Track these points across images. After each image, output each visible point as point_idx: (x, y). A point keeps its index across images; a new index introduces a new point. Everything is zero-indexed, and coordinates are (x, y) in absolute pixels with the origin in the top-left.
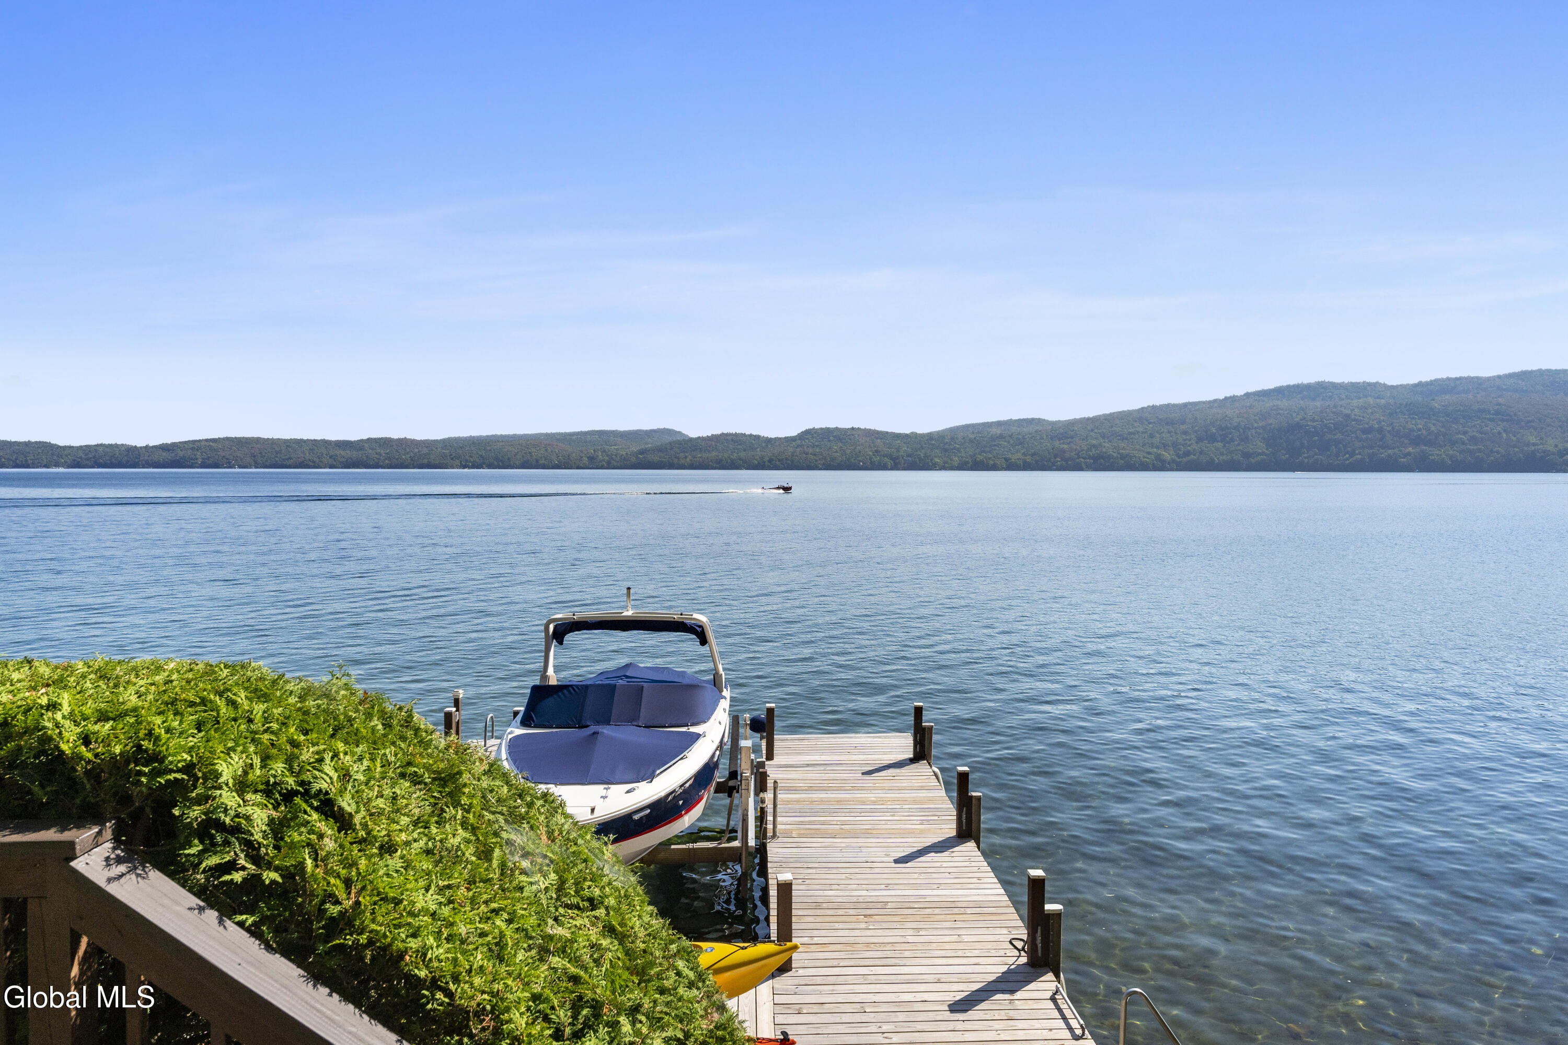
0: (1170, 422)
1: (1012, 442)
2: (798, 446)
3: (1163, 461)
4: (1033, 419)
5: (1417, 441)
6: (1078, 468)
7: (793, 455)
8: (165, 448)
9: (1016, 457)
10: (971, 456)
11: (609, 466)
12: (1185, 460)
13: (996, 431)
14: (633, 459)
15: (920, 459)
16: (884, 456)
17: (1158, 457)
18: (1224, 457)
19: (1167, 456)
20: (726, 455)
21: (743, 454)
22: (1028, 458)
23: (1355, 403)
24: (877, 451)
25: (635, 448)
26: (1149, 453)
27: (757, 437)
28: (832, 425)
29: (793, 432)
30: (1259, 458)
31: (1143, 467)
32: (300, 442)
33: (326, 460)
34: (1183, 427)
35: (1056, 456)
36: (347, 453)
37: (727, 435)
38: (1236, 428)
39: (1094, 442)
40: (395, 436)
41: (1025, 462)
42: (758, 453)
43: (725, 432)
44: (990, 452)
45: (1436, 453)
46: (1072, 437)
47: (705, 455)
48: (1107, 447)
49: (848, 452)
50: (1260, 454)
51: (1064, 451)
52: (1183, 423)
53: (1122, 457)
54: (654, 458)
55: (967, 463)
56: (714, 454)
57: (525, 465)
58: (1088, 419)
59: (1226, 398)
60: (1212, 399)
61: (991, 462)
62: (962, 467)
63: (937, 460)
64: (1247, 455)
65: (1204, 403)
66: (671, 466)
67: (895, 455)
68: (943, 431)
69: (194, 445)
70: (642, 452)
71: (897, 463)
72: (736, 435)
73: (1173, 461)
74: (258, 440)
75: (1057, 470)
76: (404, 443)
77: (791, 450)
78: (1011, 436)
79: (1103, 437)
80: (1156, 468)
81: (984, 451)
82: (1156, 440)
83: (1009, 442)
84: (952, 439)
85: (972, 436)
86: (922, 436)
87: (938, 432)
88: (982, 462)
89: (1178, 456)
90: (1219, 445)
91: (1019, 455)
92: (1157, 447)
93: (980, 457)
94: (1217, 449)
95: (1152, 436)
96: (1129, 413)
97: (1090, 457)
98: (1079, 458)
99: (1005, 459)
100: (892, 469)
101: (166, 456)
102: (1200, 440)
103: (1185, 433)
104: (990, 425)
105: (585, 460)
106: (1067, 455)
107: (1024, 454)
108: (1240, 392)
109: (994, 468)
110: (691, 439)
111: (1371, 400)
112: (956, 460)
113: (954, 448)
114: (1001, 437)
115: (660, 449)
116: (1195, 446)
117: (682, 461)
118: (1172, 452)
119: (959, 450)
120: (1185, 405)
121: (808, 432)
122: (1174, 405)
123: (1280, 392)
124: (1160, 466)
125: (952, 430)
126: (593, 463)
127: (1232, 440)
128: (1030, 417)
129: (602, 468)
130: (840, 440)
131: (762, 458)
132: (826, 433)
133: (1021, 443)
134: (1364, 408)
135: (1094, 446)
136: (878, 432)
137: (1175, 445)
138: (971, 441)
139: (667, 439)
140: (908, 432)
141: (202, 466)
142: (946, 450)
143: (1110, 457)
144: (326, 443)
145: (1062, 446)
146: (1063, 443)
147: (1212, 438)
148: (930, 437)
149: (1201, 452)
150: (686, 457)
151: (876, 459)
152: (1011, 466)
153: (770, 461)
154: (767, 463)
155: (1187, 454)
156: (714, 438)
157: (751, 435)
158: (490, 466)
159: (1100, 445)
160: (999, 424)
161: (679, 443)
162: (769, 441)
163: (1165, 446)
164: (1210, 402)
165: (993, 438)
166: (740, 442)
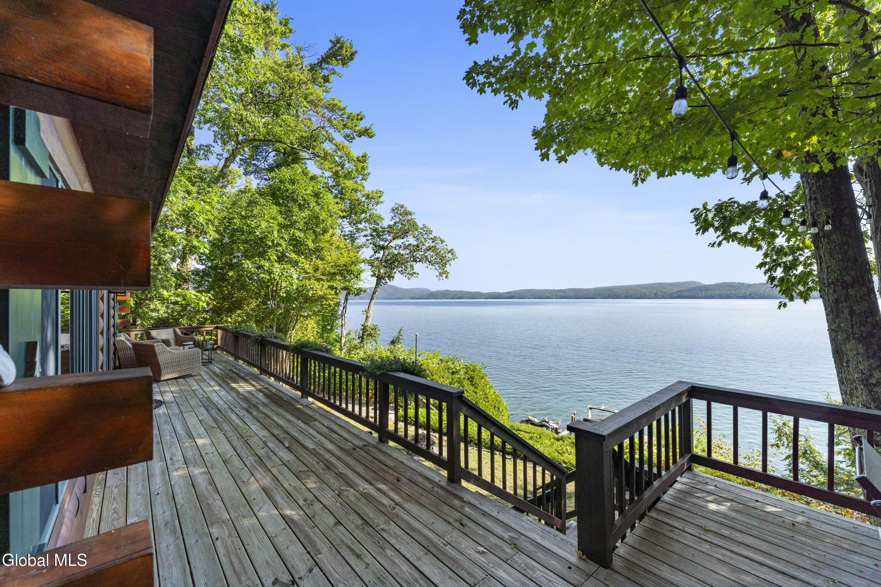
8: (508, 293)
11: (664, 298)
14: (675, 295)
20: (724, 292)
21: (733, 292)
25: (676, 290)
27: (742, 284)
32: (546, 290)
36: (561, 294)
40: (577, 287)
42: (743, 291)
43: (724, 282)
47: (712, 292)
54: (686, 294)
56: (717, 292)
57: (627, 297)
66: (694, 297)
69: (516, 292)
70: (679, 292)
72: (730, 283)
74: (534, 290)
77: (763, 289)
101: (508, 295)
105: (653, 295)
110: (705, 286)
115: (689, 290)
117: (700, 296)
126: (656, 296)
129: (660, 298)
131: (745, 293)
139: (692, 286)
141: (518, 298)
144: (554, 290)
150: (702, 294)
153: (750, 295)
154: (748, 296)
156: (717, 285)
157: (738, 283)
158: (613, 298)
161: (699, 287)
162: (750, 285)
166: (732, 286)
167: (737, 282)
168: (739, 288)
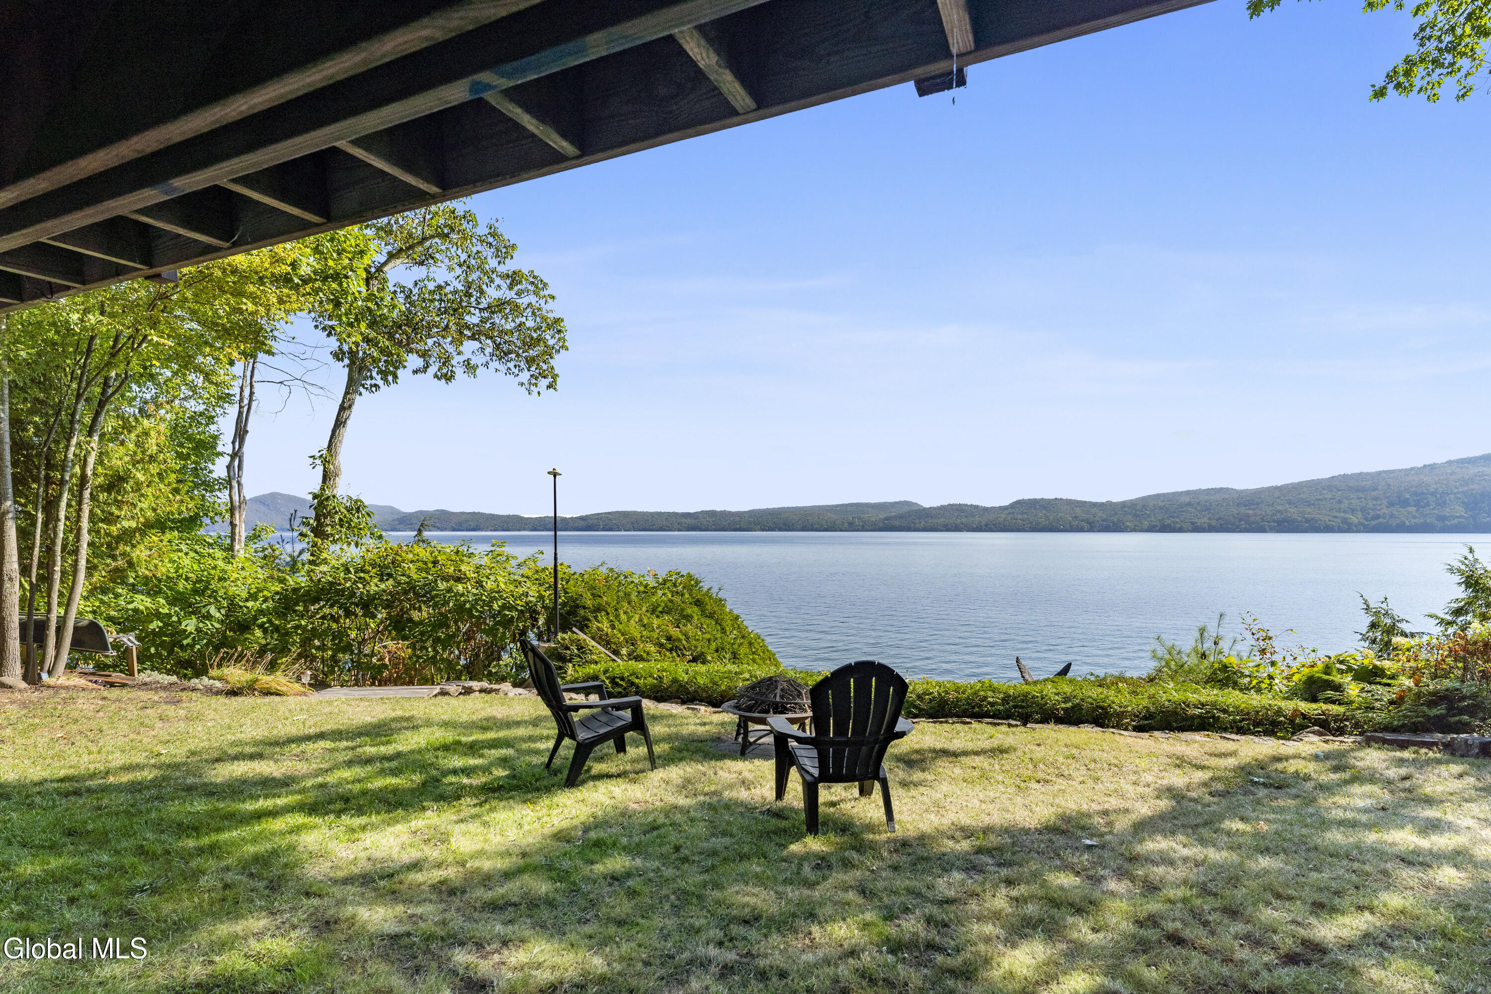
0: (1363, 490)
1: (1199, 508)
2: (1008, 513)
3: (1349, 524)
4: (1221, 489)
6: (1261, 530)
7: (1003, 520)
8: (582, 518)
9: (1203, 521)
10: (1160, 521)
11: (863, 529)
12: (1373, 523)
13: (1186, 499)
14: (881, 524)
15: (1113, 522)
16: (1082, 520)
17: (1345, 521)
19: (1354, 519)
20: (952, 521)
21: (964, 520)
22: (1213, 523)
24: (1076, 517)
25: (882, 516)
26: (1335, 517)
27: (977, 507)
28: (1038, 497)
29: (1006, 502)
31: (1328, 529)
32: (660, 514)
33: (675, 526)
34: (1375, 493)
35: (1241, 520)
36: (689, 521)
37: (952, 505)
38: (1432, 494)
39: (1279, 508)
40: (718, 509)
41: (1211, 525)
42: (977, 518)
43: (952, 503)
44: (1177, 517)
46: (1258, 504)
47: (935, 521)
48: (1293, 512)
49: (1051, 518)
50: (1457, 517)
51: (1248, 516)
52: (1375, 489)
53: (1307, 521)
54: (897, 523)
55: (1155, 526)
56: (941, 519)
57: (804, 529)
58: (1276, 488)
59: (1427, 466)
60: (1410, 467)
61: (1179, 526)
62: (1151, 529)
63: (1130, 524)
65: (1400, 471)
66: (908, 529)
67: (1091, 519)
68: (1135, 500)
70: (887, 519)
71: (1092, 526)
72: (959, 505)
73: (1361, 524)
74: (635, 513)
75: (1240, 532)
76: (724, 514)
77: (1003, 516)
78: (1198, 503)
79: (1290, 504)
80: (1341, 530)
81: (1172, 516)
82: (1345, 505)
83: (1196, 509)
84: (1144, 506)
85: (1161, 504)
86: (1116, 504)
87: (1131, 501)
88: (1169, 525)
89: (1366, 519)
90: (1412, 509)
91: (1205, 520)
92: (1345, 512)
93: (1168, 522)
94: (1409, 513)
95: (1340, 502)
96: (1318, 482)
97: (1274, 521)
98: (1262, 521)
100: (1088, 531)
101: (582, 523)
102: (1391, 504)
103: (1376, 499)
104: (1180, 494)
105: (846, 525)
106: (1252, 519)
107: (1209, 519)
108: (1443, 460)
109: (1181, 530)
110: (925, 509)
112: (1146, 524)
113: (1145, 514)
114: (1189, 504)
115: (901, 517)
116: (1386, 511)
117: (918, 525)
118: (1360, 516)
119: (1149, 516)
120: (1380, 473)
121: (1018, 502)
122: (1368, 474)
124: (1346, 528)
125: (1143, 498)
126: (852, 527)
127: (1427, 505)
128: (1218, 486)
129: (857, 530)
130: (1045, 508)
131: (980, 523)
132: (1035, 504)
133: (1207, 510)
135: (1279, 511)
136: (1078, 502)
137: (1363, 510)
138: (1161, 508)
139: (906, 509)
140: (1104, 501)
141: (604, 530)
142: (1137, 516)
143: (1294, 521)
144: (676, 514)
145: (1247, 512)
146: (1250, 509)
147: (1405, 503)
148: (1124, 504)
149: (1392, 516)
150: (920, 522)
151: (1075, 523)
152: (1197, 529)
153: (986, 525)
154: (982, 526)
155: (1377, 517)
156: (943, 508)
157: (971, 505)
158: (781, 530)
159: (1286, 510)
160: (1188, 493)
161: (916, 511)
162: (986, 509)
163: (1353, 511)
165: (1181, 506)
166: (963, 511)
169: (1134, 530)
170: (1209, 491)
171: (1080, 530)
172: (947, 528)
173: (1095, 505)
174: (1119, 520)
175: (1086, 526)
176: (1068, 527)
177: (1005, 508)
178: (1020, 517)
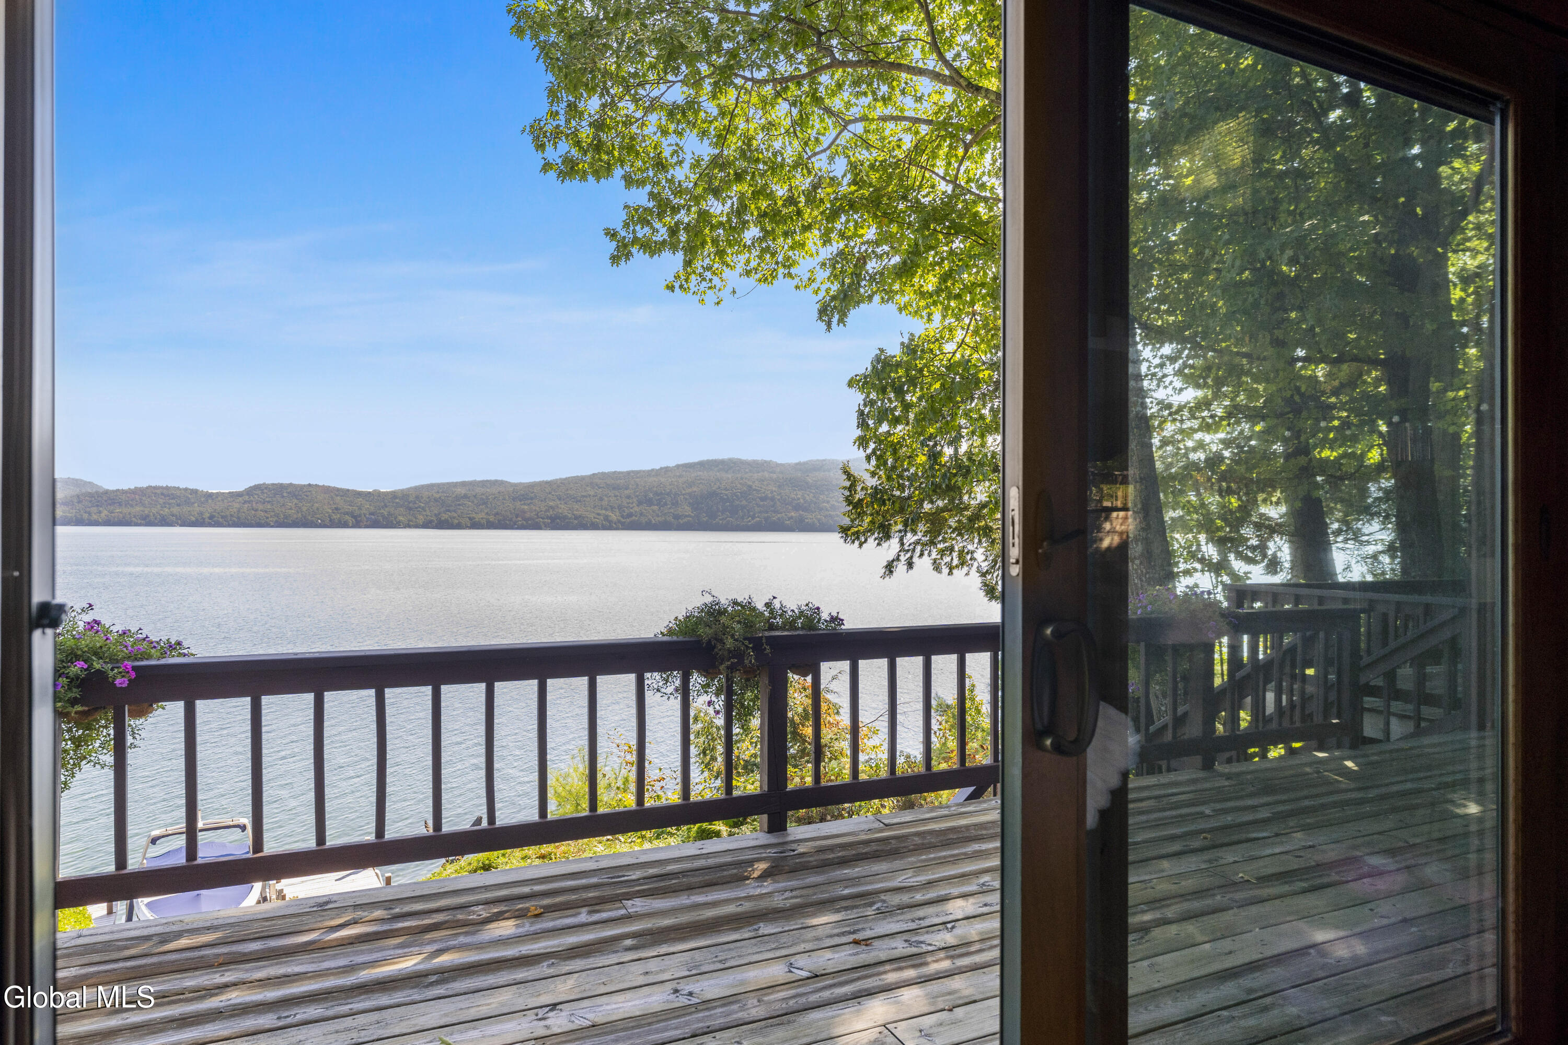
0: (616, 488)
1: (476, 502)
2: (245, 502)
3: (610, 522)
4: (496, 481)
5: (797, 508)
6: (536, 527)
7: (239, 511)
9: (479, 517)
10: (435, 515)
12: (628, 520)
13: (460, 491)
15: (384, 517)
16: (347, 513)
17: (606, 518)
18: (659, 519)
19: (614, 517)
20: (154, 510)
21: (175, 510)
22: (492, 518)
23: (756, 476)
24: (337, 509)
26: (598, 514)
27: (195, 492)
28: (286, 481)
29: (240, 487)
30: (686, 520)
31: (594, 527)
34: (627, 492)
35: (517, 516)
37: (155, 488)
38: (668, 494)
39: (552, 504)
41: (488, 521)
42: (196, 508)
43: (153, 485)
44: (455, 511)
45: (810, 518)
46: (532, 499)
47: (126, 510)
48: (563, 509)
49: (304, 509)
50: (687, 516)
51: (524, 512)
52: (627, 488)
53: (576, 518)
55: (431, 522)
56: (138, 509)
58: (547, 482)
59: (661, 468)
60: (650, 468)
61: (456, 521)
62: (427, 525)
63: (401, 518)
64: (677, 517)
65: (644, 471)
66: (79, 521)
67: (357, 513)
68: (409, 489)
71: (358, 523)
72: (167, 488)
73: (619, 521)
75: (518, 528)
77: (237, 505)
78: (475, 496)
79: (560, 499)
80: (605, 528)
81: (449, 511)
82: (605, 503)
83: (473, 502)
84: (417, 497)
85: (438, 496)
86: (385, 494)
87: (402, 490)
88: (446, 521)
89: (623, 517)
90: (655, 508)
91: (483, 515)
92: (606, 509)
93: (444, 517)
94: (654, 511)
95: (601, 499)
96: (583, 478)
97: (548, 518)
98: (538, 517)
99: (470, 518)
100: (353, 527)
102: (640, 503)
103: (628, 497)
104: (455, 485)
106: (527, 515)
107: (487, 513)
108: (672, 463)
109: (459, 527)
110: (106, 492)
111: (766, 474)
112: (421, 519)
113: (419, 507)
114: (465, 496)
116: (637, 509)
117: (95, 517)
118: (618, 514)
119: (424, 509)
120: (629, 473)
121: (257, 487)
122: (620, 473)
123: (702, 465)
124: (608, 525)
125: (416, 488)
127: (666, 504)
128: (493, 478)
130: (295, 496)
131: (201, 513)
132: (280, 490)
133: (484, 503)
134: (761, 481)
135: (551, 507)
136: (338, 490)
137: (620, 507)
138: (436, 500)
139: (73, 491)
140: (370, 490)
142: (410, 509)
143: (565, 517)
145: (523, 507)
146: (524, 504)
147: (650, 502)
148: (394, 495)
149: (641, 514)
150: (100, 512)
151: (336, 517)
152: (475, 525)
153: (210, 517)
154: (207, 520)
155: (630, 515)
156: (137, 492)
157: (186, 489)
159: (557, 506)
160: (463, 484)
161: (91, 496)
162: (210, 496)
163: (612, 508)
164: (649, 471)
165: (458, 498)
166: (173, 497)
167: (182, 486)
168: (188, 502)
169: (408, 526)
170: (484, 483)
171: (343, 525)
172: (147, 521)
173: (359, 494)
174: (390, 514)
175: (350, 520)
176: (327, 522)
177: (239, 495)
178: (260, 507)
